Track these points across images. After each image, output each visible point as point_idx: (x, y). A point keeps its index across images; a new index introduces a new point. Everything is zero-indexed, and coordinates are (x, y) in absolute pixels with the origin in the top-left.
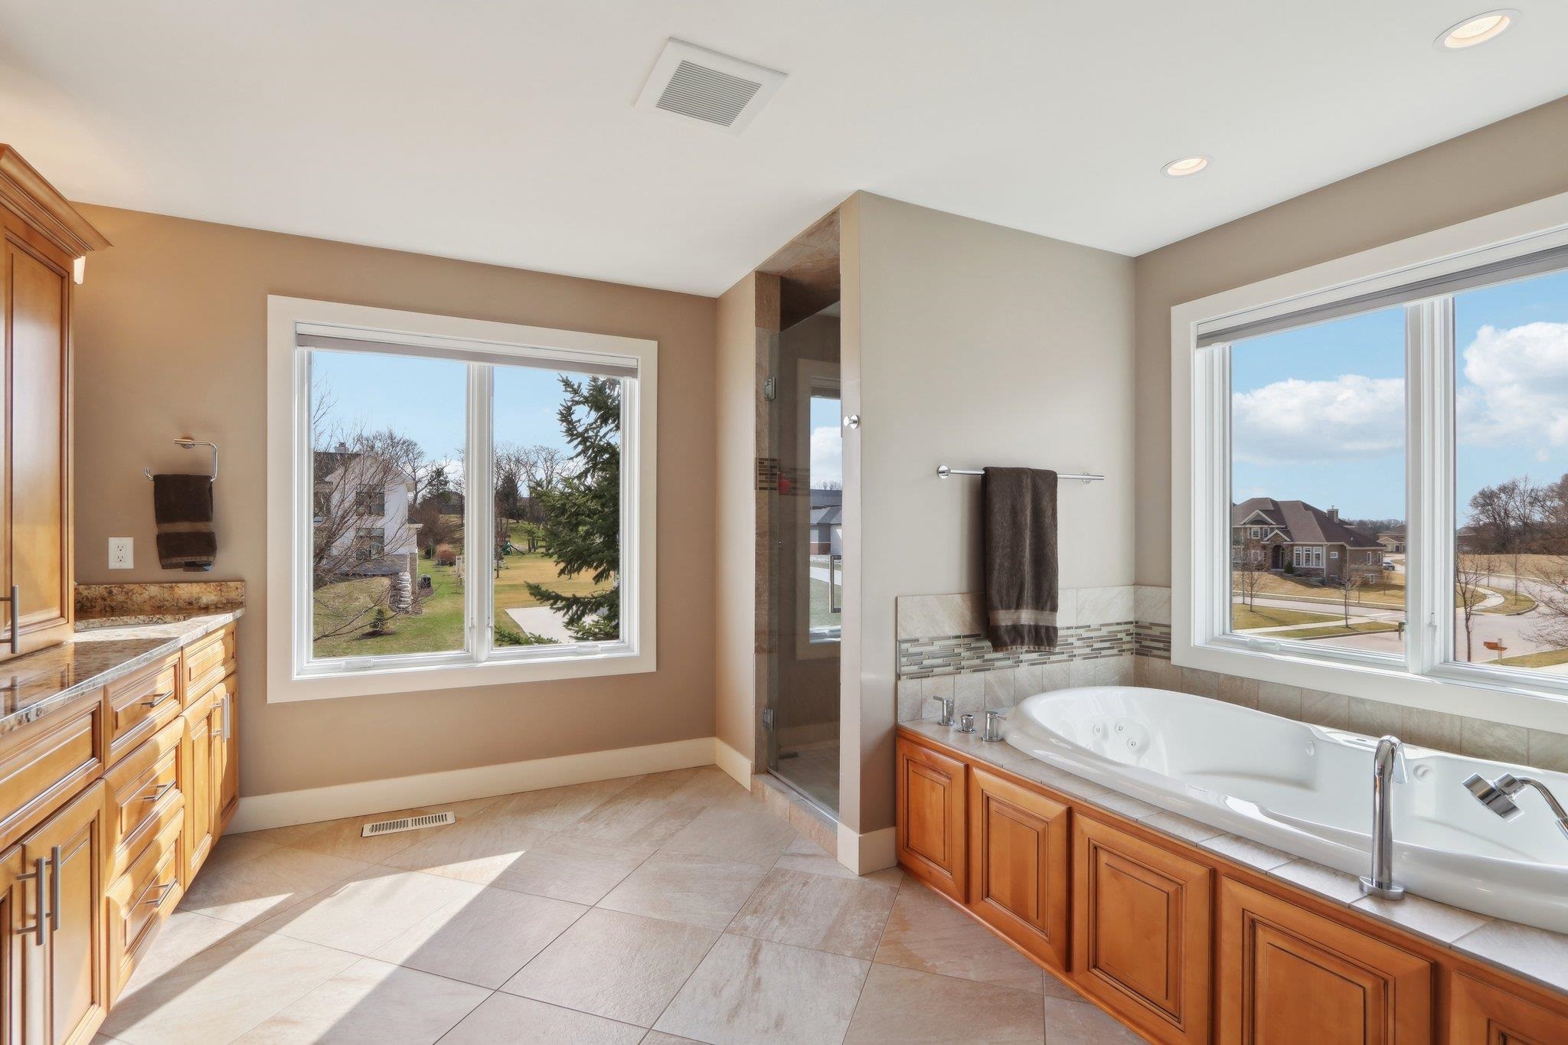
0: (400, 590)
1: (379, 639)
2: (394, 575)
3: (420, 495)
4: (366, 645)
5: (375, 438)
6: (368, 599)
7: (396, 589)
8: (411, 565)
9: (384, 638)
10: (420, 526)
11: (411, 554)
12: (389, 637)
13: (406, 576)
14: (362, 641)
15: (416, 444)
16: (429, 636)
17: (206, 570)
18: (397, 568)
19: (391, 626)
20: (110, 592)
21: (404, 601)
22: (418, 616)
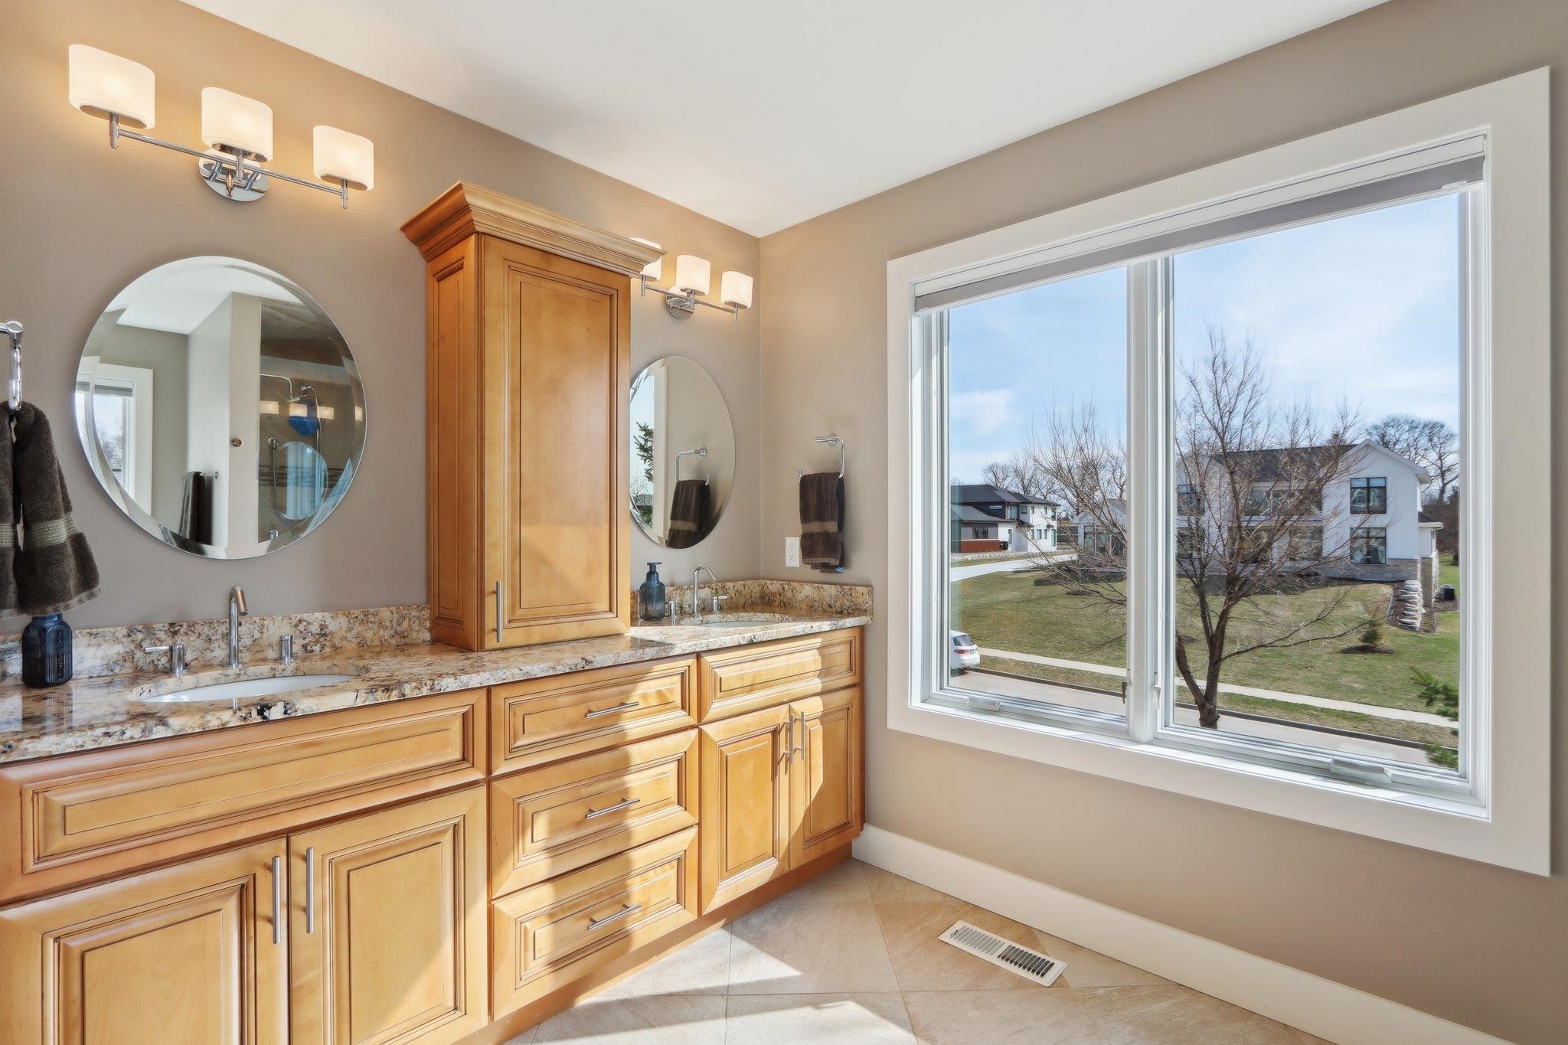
0: (1404, 600)
1: (1368, 656)
2: (1398, 583)
3: (1449, 487)
4: (1352, 660)
5: (1387, 425)
6: (1361, 608)
7: (1401, 603)
8: (1423, 572)
9: (1376, 656)
10: (1439, 525)
11: (1423, 558)
12: (1383, 656)
13: (1416, 585)
14: (1348, 656)
15: (1442, 426)
16: (1440, 662)
17: (838, 572)
18: (1404, 574)
19: (1385, 642)
20: (783, 589)
21: (1409, 615)
22: (1428, 636)
